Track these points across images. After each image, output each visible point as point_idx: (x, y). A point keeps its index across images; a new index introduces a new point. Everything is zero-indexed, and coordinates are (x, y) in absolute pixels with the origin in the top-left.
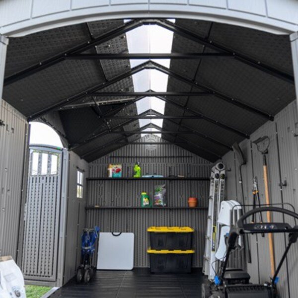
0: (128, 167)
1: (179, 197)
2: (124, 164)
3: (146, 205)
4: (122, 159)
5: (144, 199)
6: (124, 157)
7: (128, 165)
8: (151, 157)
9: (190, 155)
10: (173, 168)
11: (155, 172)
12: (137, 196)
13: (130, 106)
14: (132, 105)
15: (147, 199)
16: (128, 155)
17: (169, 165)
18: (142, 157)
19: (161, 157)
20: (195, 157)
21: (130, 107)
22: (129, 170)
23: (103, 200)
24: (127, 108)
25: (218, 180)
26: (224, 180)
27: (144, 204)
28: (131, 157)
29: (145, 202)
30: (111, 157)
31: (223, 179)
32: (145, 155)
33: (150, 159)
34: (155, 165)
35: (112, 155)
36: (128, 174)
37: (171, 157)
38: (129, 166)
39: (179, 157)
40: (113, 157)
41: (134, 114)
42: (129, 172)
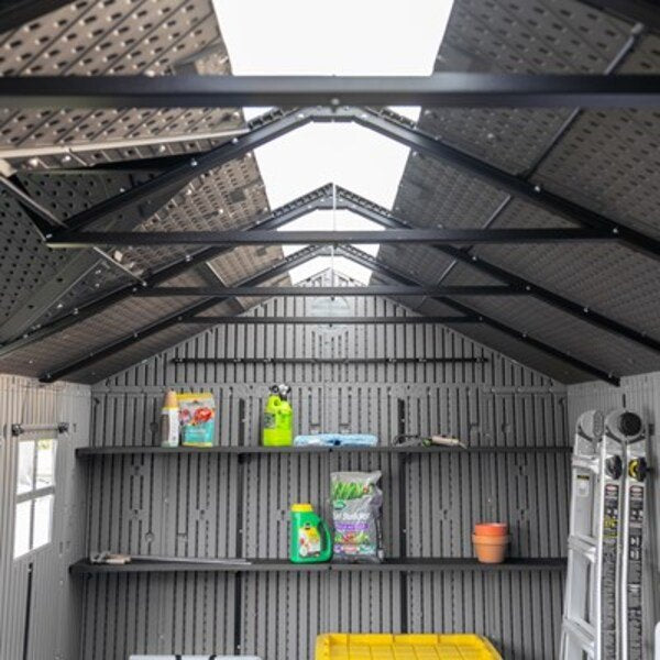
0: (242, 403)
1: (438, 515)
2: (226, 388)
3: (310, 555)
4: (221, 368)
5: (302, 533)
6: (226, 362)
7: (241, 392)
8: (332, 362)
9: (477, 354)
10: (413, 403)
11: (344, 420)
12: (275, 515)
13: (224, 170)
14: (234, 164)
15: (314, 530)
16: (241, 355)
17: (398, 392)
18: (294, 362)
19: (366, 362)
20: (498, 362)
21: (228, 174)
22: (247, 410)
23: (145, 529)
24: (211, 181)
25: (618, 483)
26: (643, 484)
27: (303, 551)
28: (255, 362)
29: (307, 542)
30: (175, 362)
31: (641, 480)
32: (309, 356)
33: (327, 369)
34: (345, 393)
35: (182, 355)
36: (242, 426)
37: (405, 361)
38: (245, 396)
39: (434, 361)
40: (186, 361)
41: (252, 208)
42: (246, 420)
